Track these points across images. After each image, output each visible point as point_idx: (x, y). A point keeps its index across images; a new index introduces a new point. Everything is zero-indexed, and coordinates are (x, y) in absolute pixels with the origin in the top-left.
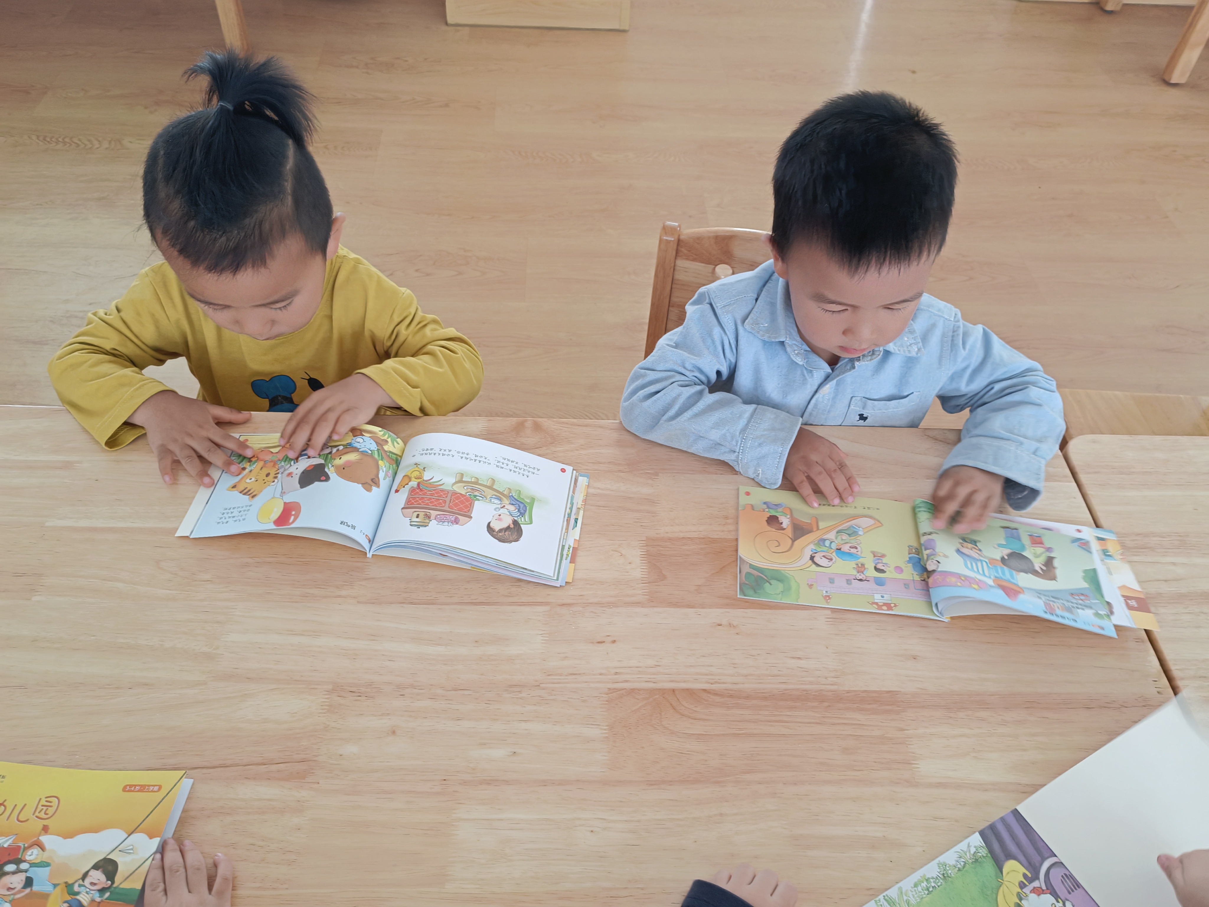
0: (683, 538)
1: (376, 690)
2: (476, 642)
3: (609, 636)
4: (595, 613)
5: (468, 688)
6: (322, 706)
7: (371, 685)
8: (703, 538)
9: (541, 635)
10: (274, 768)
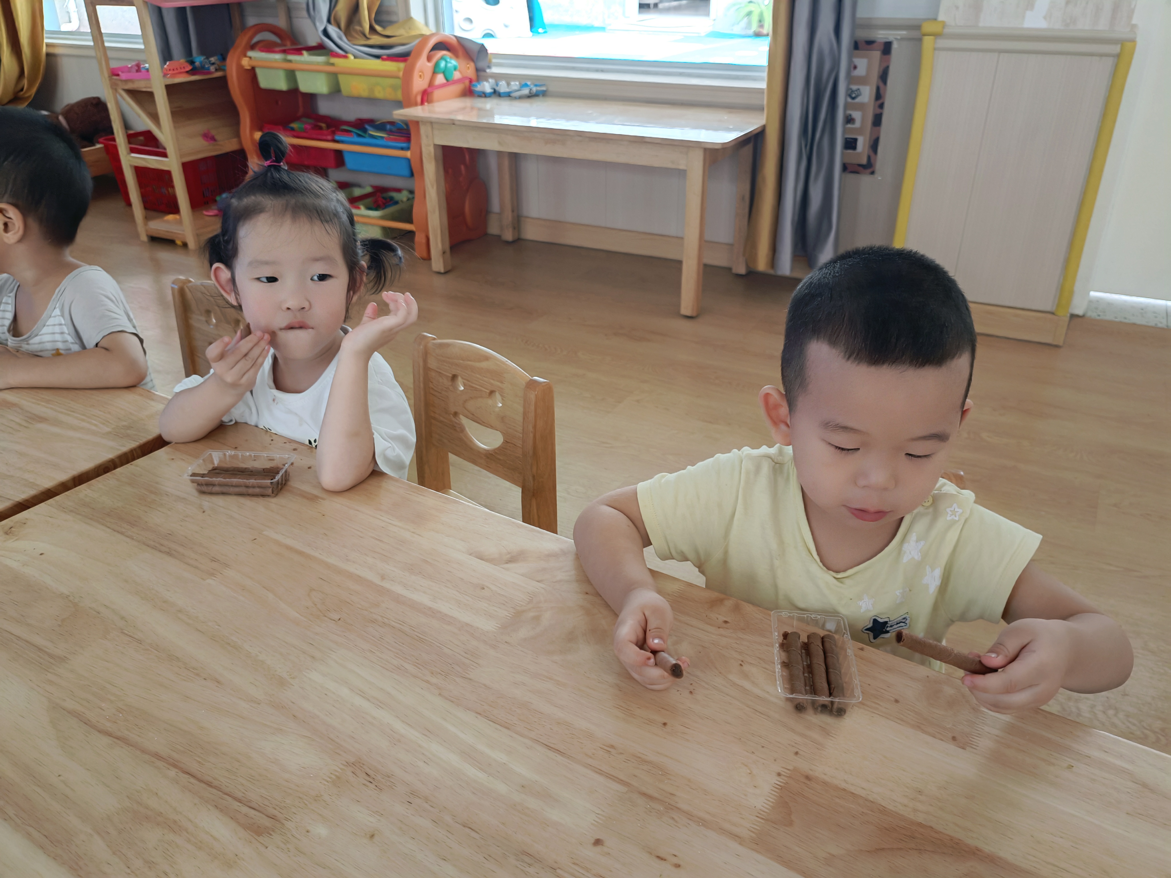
0: (844, 790)
1: (390, 784)
2: (523, 786)
3: (675, 856)
4: (676, 822)
5: (478, 831)
6: (331, 773)
7: (389, 777)
8: (872, 802)
9: (597, 815)
10: (245, 809)
